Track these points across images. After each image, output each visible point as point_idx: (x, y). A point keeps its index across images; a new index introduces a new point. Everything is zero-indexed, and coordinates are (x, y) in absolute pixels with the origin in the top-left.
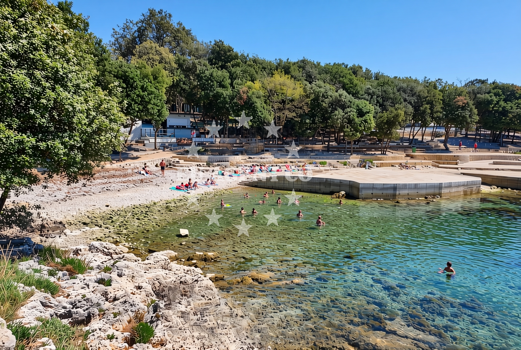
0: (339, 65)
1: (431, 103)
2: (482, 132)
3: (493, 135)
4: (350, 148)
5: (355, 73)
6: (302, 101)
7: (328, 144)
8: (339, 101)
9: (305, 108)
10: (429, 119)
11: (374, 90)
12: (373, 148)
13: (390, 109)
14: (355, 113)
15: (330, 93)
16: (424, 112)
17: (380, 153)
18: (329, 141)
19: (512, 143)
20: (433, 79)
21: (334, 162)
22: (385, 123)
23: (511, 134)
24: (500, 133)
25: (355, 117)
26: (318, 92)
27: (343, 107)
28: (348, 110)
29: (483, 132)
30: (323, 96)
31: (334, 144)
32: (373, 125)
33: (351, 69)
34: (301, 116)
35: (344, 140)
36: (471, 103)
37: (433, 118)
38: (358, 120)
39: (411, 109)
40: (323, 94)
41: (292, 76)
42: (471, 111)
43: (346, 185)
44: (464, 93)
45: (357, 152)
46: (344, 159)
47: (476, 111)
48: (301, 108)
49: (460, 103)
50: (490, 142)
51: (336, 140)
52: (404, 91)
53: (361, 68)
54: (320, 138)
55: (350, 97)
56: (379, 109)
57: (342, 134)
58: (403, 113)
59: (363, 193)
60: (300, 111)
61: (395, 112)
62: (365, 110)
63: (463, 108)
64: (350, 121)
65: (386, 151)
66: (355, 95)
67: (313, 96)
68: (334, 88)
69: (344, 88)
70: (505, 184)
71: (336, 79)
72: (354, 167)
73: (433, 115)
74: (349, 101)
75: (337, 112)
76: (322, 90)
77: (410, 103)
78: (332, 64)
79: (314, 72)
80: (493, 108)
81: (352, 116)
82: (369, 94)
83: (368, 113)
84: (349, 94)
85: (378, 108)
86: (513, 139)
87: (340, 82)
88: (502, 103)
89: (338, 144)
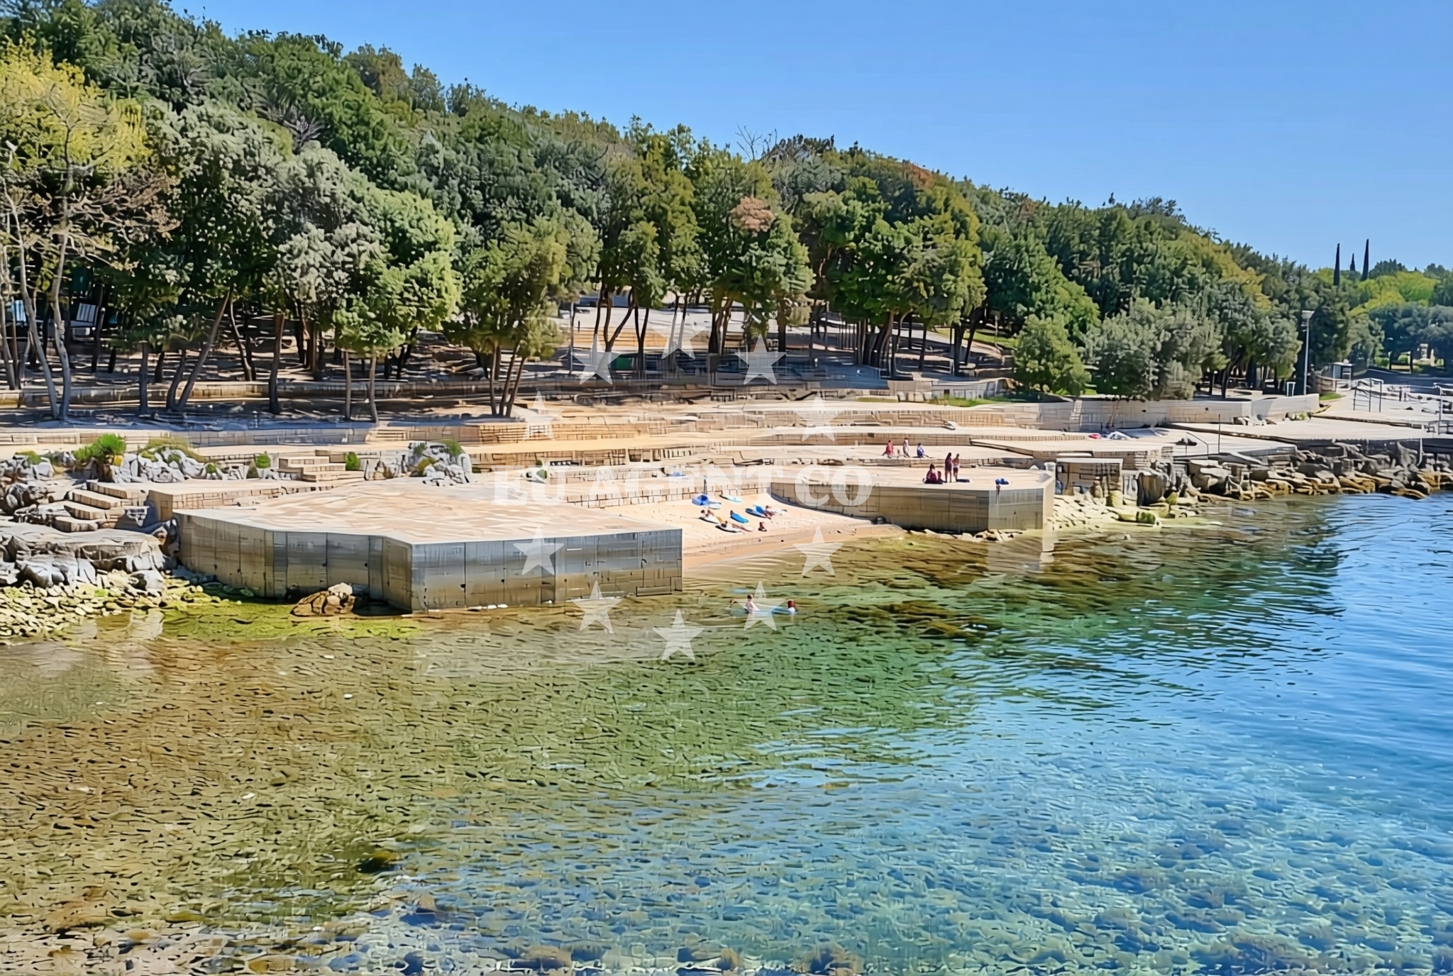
0: (303, 43)
1: (656, 216)
2: (830, 330)
3: (862, 338)
4: (366, 394)
5: (371, 80)
6: (142, 185)
7: (271, 381)
8: (308, 192)
9: (159, 215)
10: (654, 277)
11: (452, 155)
12: (461, 393)
13: (515, 232)
14: (376, 247)
15: (267, 157)
16: (638, 248)
17: (488, 411)
18: (273, 366)
19: (922, 366)
20: (661, 128)
21: (297, 454)
22: (500, 291)
23: (917, 334)
24: (884, 330)
25: (380, 265)
26: (216, 153)
27: (328, 219)
28: (350, 230)
29: (836, 331)
30: (238, 169)
31: (293, 376)
32: (454, 295)
33: (355, 61)
34: (137, 251)
35: (337, 358)
36: (787, 221)
37: (669, 274)
38: (393, 279)
39: (589, 238)
40: (237, 163)
41: (91, 74)
42: (788, 251)
43: (353, 557)
44: (764, 186)
45: (395, 411)
46: (338, 442)
47: (802, 252)
48: (137, 215)
49: (754, 223)
50: (856, 364)
51: (305, 358)
52: (564, 168)
53: (395, 61)
54: (233, 351)
55: (354, 180)
56: (474, 233)
57: (331, 333)
58: (564, 248)
59: (426, 586)
60: (133, 231)
61: (533, 246)
62: (416, 236)
63: (763, 238)
64: (361, 282)
65: (509, 406)
66: (379, 173)
67: (190, 168)
68: (284, 137)
69: (328, 136)
70: (916, 516)
71: (292, 99)
72: (389, 475)
73: (668, 260)
74: (352, 195)
75: (298, 241)
76: (234, 143)
77: (585, 213)
78: (272, 37)
79: (194, 61)
80: (857, 240)
81: (365, 257)
82: (432, 171)
83: (431, 246)
84: (352, 161)
85: (465, 227)
86: (922, 354)
87: (310, 114)
88: (881, 225)
89: (317, 378)
